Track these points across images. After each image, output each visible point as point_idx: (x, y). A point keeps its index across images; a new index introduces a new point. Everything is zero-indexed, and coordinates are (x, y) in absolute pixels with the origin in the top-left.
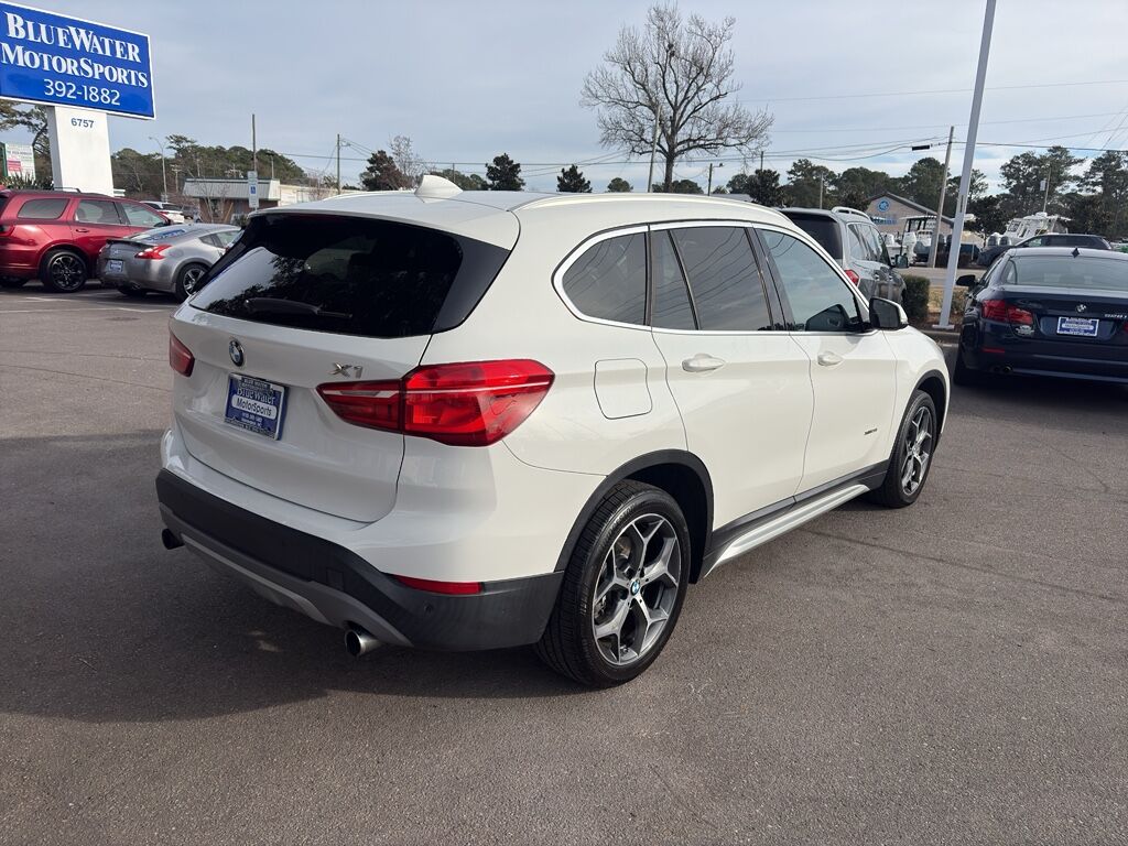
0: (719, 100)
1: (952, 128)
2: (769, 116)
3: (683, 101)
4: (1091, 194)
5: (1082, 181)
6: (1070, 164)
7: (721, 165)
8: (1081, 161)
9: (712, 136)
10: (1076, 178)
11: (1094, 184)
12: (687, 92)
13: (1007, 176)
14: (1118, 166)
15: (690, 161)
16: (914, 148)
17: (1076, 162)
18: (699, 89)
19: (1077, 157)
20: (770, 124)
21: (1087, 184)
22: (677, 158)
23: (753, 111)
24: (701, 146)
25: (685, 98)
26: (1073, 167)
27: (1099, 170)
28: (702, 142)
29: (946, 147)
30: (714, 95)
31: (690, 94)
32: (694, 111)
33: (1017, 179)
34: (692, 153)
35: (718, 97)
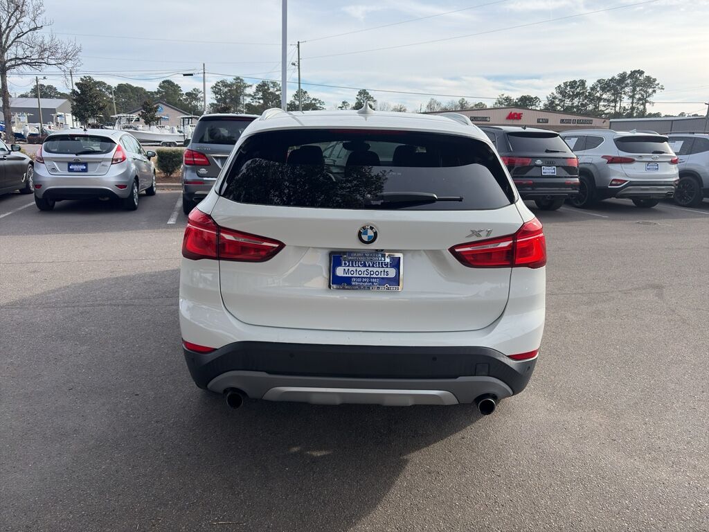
0: (37, 31)
1: (204, 65)
2: (78, 45)
3: (6, 29)
4: (258, 104)
5: (253, 97)
6: (245, 87)
7: (45, 78)
8: (251, 86)
9: (36, 56)
10: (250, 95)
11: (259, 99)
12: (8, 22)
13: (215, 93)
14: (268, 89)
15: (20, 74)
16: (184, 75)
17: (248, 86)
18: (17, 21)
19: (249, 83)
20: (80, 51)
21: (255, 98)
22: (8, 72)
23: (65, 40)
24: (27, 64)
25: (8, 27)
26: (247, 89)
27: (260, 91)
28: (28, 61)
29: (202, 75)
30: (32, 27)
31: (11, 24)
32: (18, 37)
33: (221, 95)
34: (21, 68)
35: (35, 29)
